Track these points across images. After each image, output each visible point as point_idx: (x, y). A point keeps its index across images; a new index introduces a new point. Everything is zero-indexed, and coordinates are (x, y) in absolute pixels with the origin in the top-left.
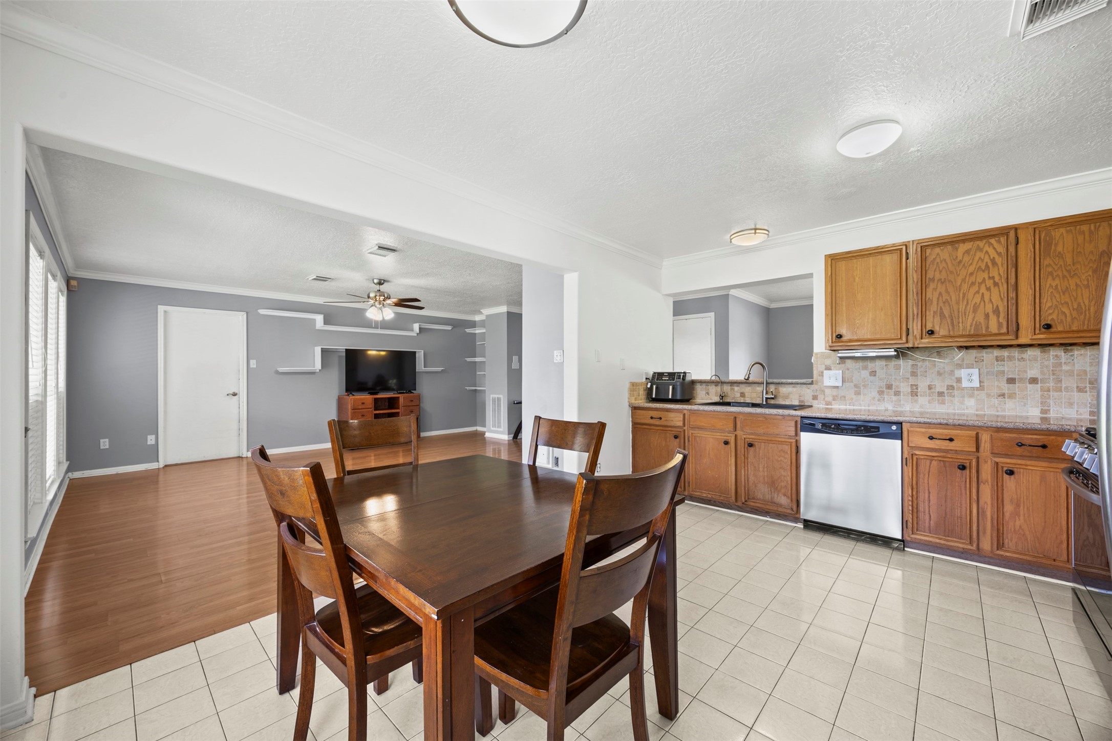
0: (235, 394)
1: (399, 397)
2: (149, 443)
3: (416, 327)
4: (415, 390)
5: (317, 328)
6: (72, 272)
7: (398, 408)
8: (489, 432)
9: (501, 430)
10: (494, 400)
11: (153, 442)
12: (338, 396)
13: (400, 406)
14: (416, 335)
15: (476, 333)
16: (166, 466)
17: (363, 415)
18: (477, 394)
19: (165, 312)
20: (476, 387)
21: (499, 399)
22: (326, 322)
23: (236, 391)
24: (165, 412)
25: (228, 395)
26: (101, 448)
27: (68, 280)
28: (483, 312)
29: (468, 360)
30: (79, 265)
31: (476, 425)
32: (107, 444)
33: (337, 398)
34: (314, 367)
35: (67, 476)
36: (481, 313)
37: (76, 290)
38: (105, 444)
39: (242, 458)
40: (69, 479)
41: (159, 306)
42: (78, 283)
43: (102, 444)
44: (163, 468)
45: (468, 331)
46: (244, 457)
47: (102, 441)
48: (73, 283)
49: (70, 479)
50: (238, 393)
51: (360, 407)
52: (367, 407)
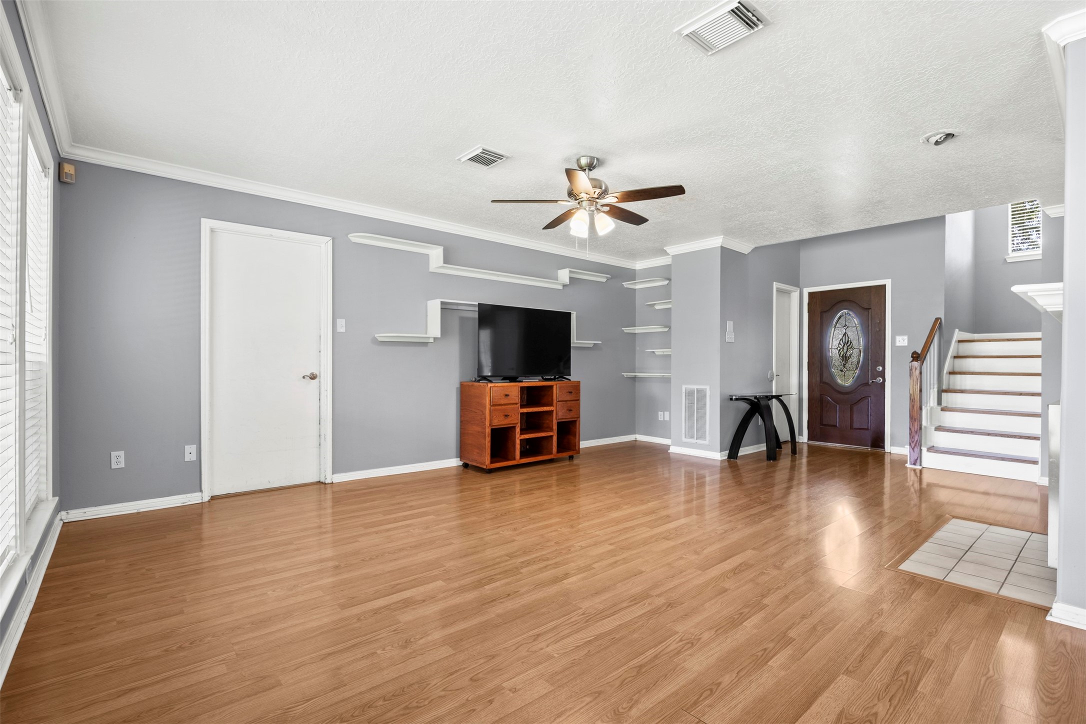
0: (313, 377)
1: (551, 387)
2: (188, 458)
3: (564, 275)
4: (570, 375)
5: (431, 270)
6: (69, 150)
7: (551, 405)
8: (674, 444)
9: (707, 442)
10: (690, 394)
11: (193, 457)
12: (461, 382)
13: (555, 402)
14: (561, 288)
15: (635, 290)
16: (213, 498)
17: (506, 416)
18: (637, 383)
19: (212, 231)
20: (635, 373)
21: (701, 394)
22: (447, 260)
23: (316, 372)
24: (211, 405)
25: (304, 377)
26: (113, 467)
27: (60, 163)
28: (668, 251)
29: (627, 330)
30: (77, 138)
31: (633, 432)
32: (122, 459)
33: (458, 385)
34: (426, 334)
35: (58, 517)
36: (665, 253)
37: (74, 182)
38: (118, 459)
39: (325, 484)
40: (62, 522)
41: (203, 220)
42: (76, 170)
43: (113, 460)
44: (209, 501)
45: (626, 285)
46: (328, 484)
47: (114, 454)
48: (68, 169)
49: (64, 523)
50: (318, 374)
51: (502, 402)
52: (511, 402)
